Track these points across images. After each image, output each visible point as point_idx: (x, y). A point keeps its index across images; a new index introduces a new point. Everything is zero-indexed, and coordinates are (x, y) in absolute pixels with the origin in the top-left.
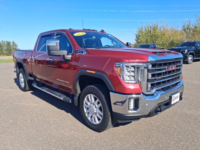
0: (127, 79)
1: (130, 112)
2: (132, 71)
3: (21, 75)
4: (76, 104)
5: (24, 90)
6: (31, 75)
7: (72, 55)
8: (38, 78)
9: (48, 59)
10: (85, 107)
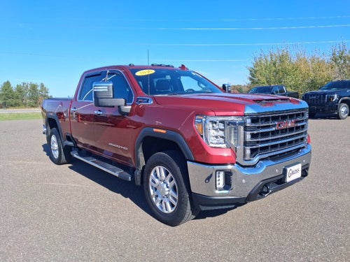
0: (213, 142)
1: (217, 192)
2: (220, 130)
3: (53, 138)
4: (138, 182)
5: (58, 162)
6: (69, 138)
7: (132, 105)
8: (81, 143)
9: (96, 112)
10: (152, 187)
